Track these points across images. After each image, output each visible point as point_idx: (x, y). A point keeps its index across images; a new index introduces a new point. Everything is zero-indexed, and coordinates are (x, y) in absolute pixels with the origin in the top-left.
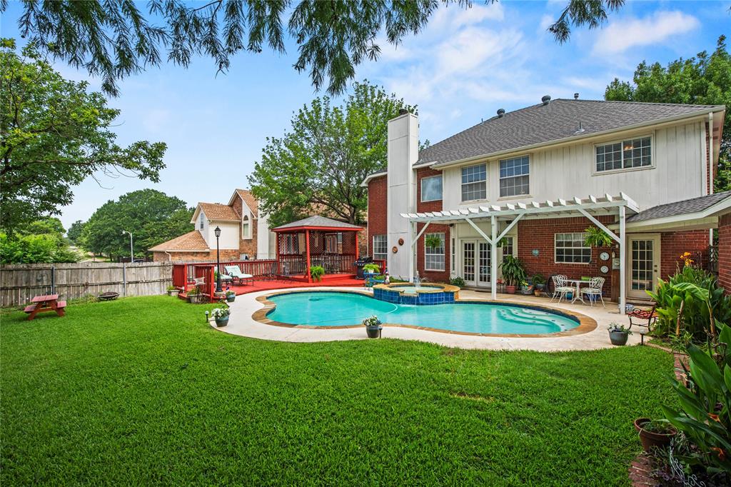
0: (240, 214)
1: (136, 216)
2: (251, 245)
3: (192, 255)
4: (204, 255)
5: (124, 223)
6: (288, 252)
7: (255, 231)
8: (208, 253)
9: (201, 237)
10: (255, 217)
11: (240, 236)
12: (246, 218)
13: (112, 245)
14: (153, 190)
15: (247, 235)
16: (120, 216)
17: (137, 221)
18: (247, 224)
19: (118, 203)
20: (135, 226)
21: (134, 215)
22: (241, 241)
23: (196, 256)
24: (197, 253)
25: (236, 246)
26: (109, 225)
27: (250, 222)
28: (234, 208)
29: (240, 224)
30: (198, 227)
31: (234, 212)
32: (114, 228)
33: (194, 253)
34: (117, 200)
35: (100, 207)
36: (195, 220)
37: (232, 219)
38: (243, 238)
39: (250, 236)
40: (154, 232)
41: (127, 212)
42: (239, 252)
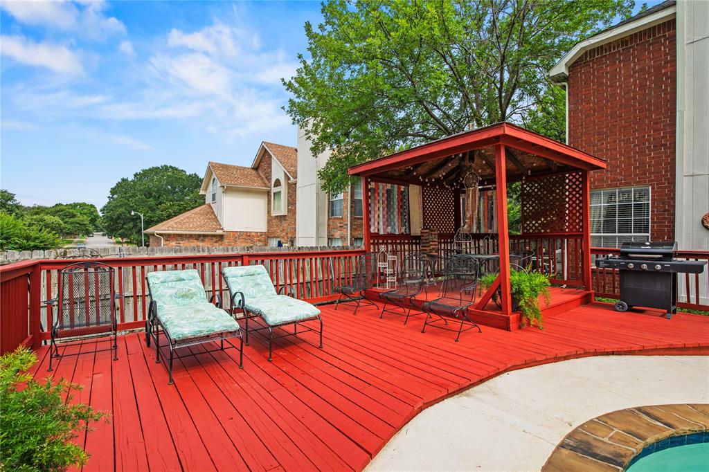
0: (269, 178)
1: (151, 195)
2: (285, 224)
3: (197, 239)
4: (215, 239)
5: (137, 204)
6: (389, 230)
7: (292, 202)
8: (221, 237)
9: (213, 212)
10: (292, 179)
11: (269, 212)
12: (278, 183)
13: (126, 229)
14: (171, 167)
15: (279, 208)
16: (133, 196)
17: (152, 202)
18: (279, 193)
19: (133, 181)
20: (150, 208)
21: (149, 194)
22: (270, 220)
23: (203, 241)
24: (204, 236)
25: (262, 227)
26: (121, 206)
27: (283, 189)
28: (260, 172)
29: (269, 193)
30: (209, 200)
31: (260, 176)
32: (125, 209)
33: (199, 235)
34: (131, 178)
35: (113, 186)
36: (206, 189)
37: (257, 185)
38: (274, 214)
39: (283, 210)
40: (170, 213)
41: (141, 190)
42: (267, 236)
